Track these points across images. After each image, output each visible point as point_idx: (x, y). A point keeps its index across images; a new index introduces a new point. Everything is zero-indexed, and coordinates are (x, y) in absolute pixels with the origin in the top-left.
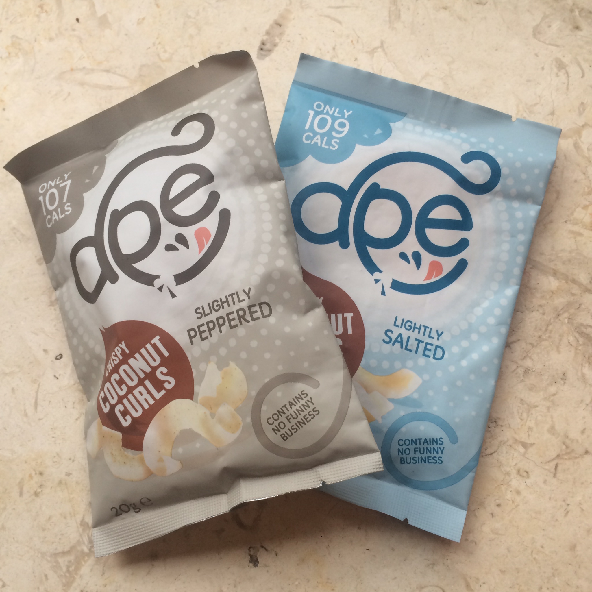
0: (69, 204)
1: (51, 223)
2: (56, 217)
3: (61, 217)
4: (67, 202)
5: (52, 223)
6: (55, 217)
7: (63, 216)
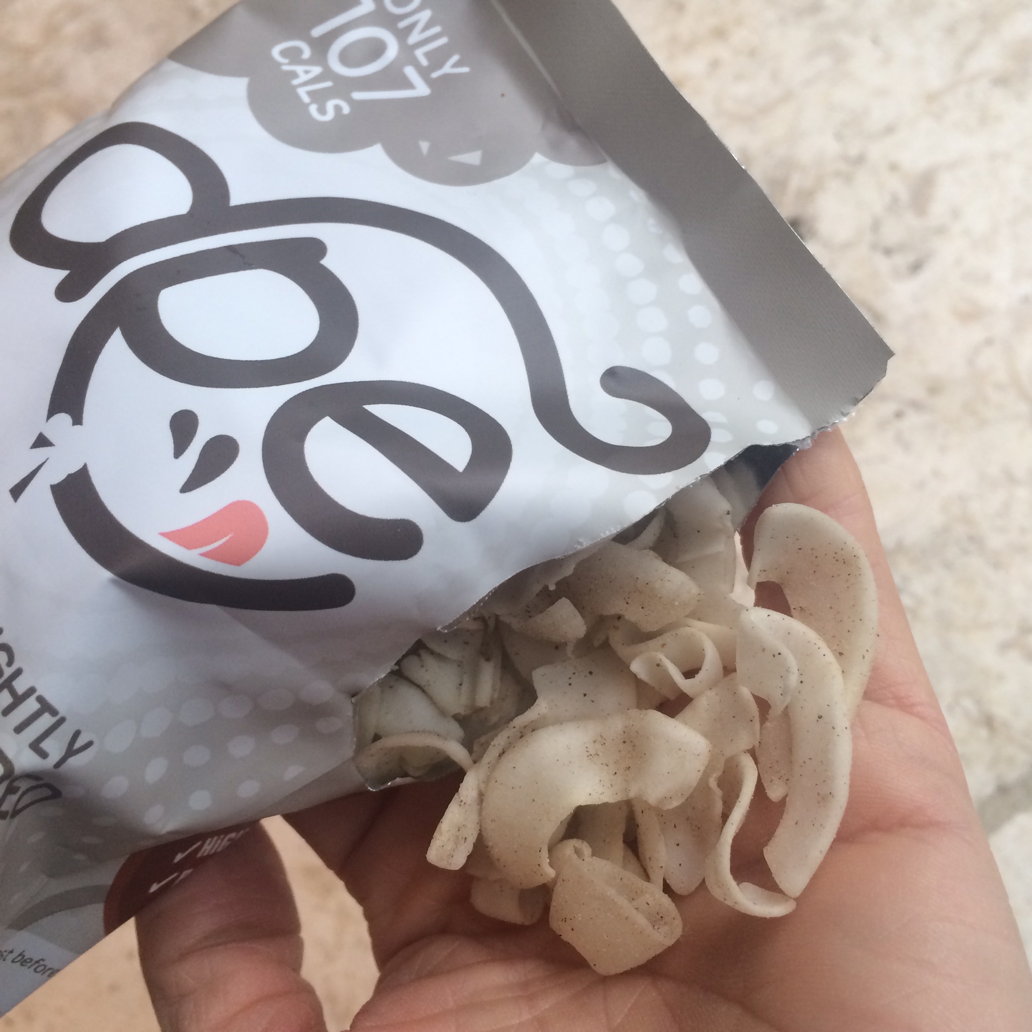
0: (346, 109)
1: (286, 61)
2: (303, 78)
3: (302, 92)
4: (352, 103)
5: (283, 64)
6: (305, 73)
7: (306, 99)
